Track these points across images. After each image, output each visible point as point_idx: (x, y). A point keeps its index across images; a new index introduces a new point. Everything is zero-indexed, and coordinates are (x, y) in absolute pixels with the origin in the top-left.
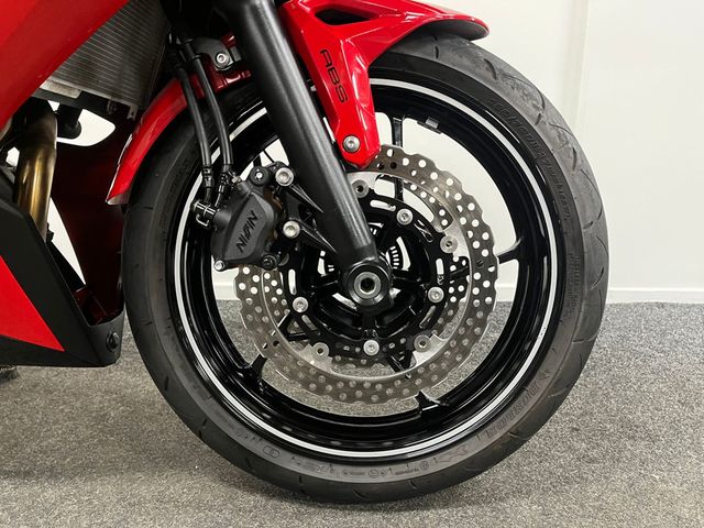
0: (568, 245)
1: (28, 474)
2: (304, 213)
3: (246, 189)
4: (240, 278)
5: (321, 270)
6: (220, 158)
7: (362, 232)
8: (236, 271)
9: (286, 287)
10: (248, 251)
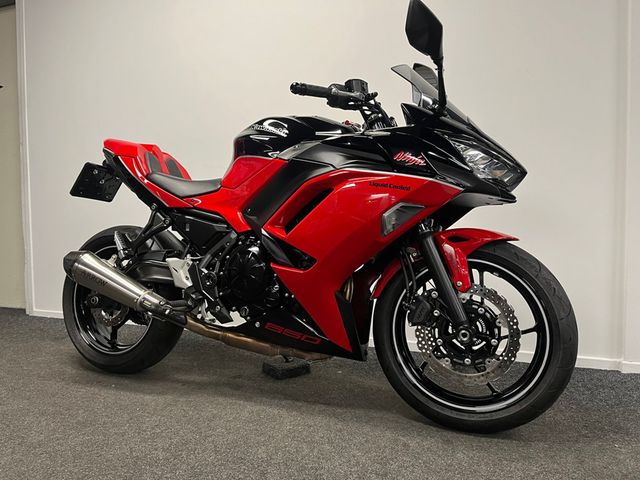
0: (554, 327)
1: (329, 404)
2: (442, 309)
3: (421, 298)
4: (417, 330)
5: (450, 331)
6: (412, 285)
7: (463, 316)
8: (415, 327)
9: (434, 336)
10: (420, 320)
